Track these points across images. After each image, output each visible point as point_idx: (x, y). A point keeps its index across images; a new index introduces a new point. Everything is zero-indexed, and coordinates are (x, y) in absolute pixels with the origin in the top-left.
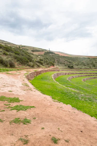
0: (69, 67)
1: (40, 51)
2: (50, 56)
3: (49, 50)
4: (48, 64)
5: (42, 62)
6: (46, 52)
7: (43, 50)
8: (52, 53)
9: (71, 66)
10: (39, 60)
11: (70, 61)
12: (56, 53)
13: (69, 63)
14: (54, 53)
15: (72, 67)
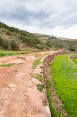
0: (70, 50)
1: (44, 37)
2: (53, 40)
3: (52, 35)
4: (56, 47)
5: (50, 44)
6: (50, 37)
7: (47, 36)
8: (55, 38)
9: (72, 49)
10: (47, 43)
11: (71, 45)
12: (58, 38)
13: (70, 47)
14: (56, 38)
15: (74, 50)
